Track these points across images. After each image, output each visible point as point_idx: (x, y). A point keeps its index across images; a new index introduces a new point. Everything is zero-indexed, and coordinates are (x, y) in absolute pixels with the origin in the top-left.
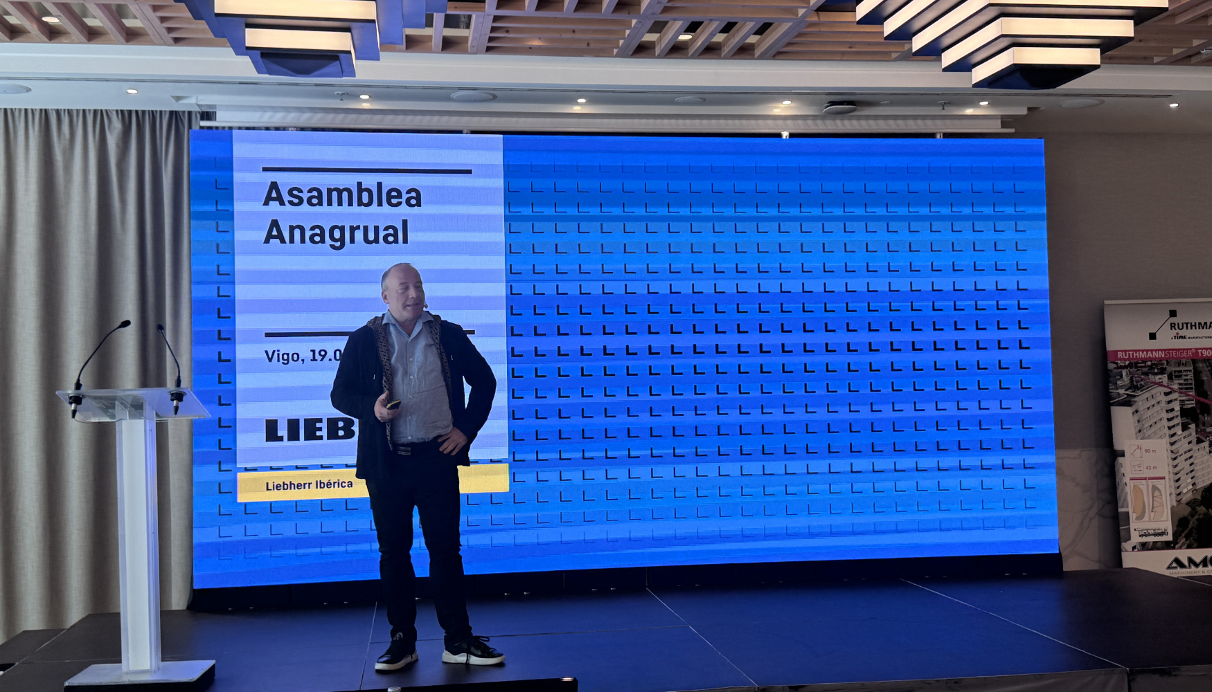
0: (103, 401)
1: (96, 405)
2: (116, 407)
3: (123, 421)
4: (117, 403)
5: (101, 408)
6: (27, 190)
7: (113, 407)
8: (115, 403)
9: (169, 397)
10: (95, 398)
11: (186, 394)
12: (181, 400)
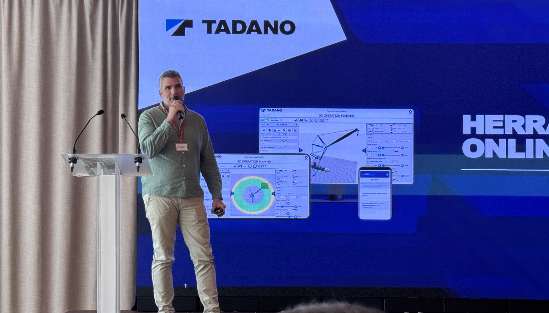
0: (89, 162)
1: (83, 165)
2: (98, 167)
3: (101, 176)
4: (98, 163)
5: (86, 167)
6: (32, 32)
7: (95, 166)
8: (97, 163)
9: (134, 160)
10: (85, 159)
11: (144, 158)
12: (141, 162)
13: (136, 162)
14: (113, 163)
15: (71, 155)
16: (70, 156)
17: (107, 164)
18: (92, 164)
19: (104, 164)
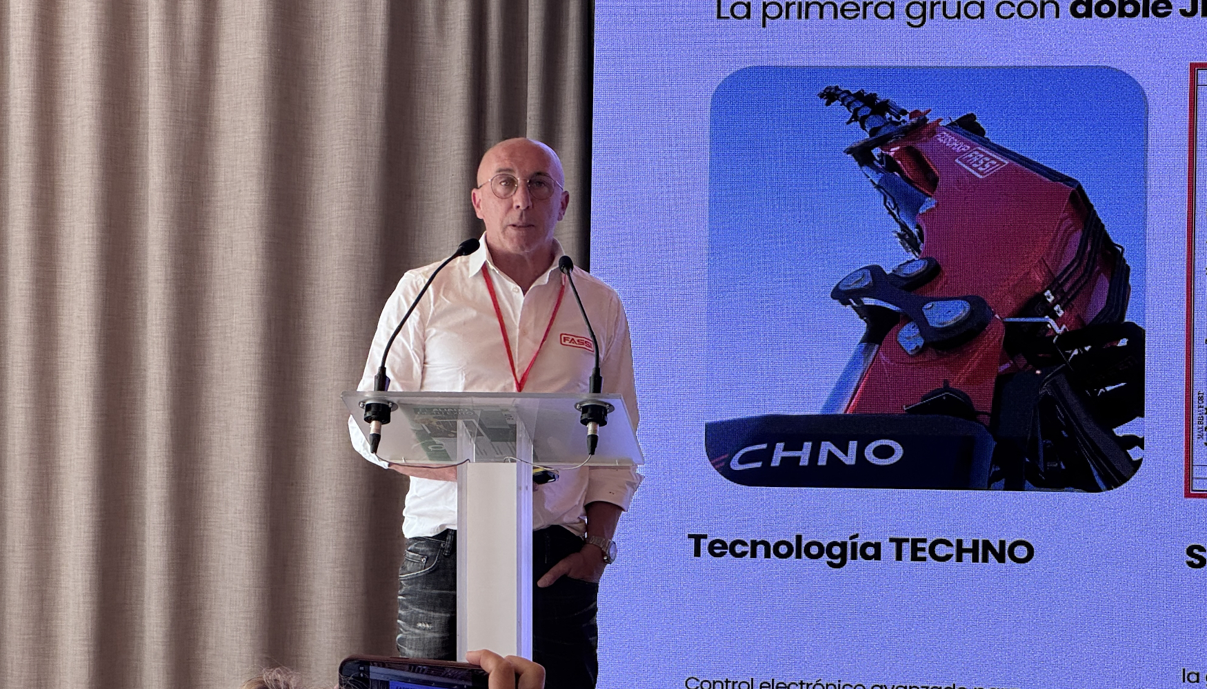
1: (412, 428)
3: (469, 465)
4: (460, 423)
5: (420, 434)
7: (449, 431)
9: (579, 415)
10: (417, 410)
11: (612, 408)
12: (602, 422)
13: (585, 422)
14: (510, 422)
16: (368, 398)
17: (487, 427)
18: (442, 426)
19: (477, 425)
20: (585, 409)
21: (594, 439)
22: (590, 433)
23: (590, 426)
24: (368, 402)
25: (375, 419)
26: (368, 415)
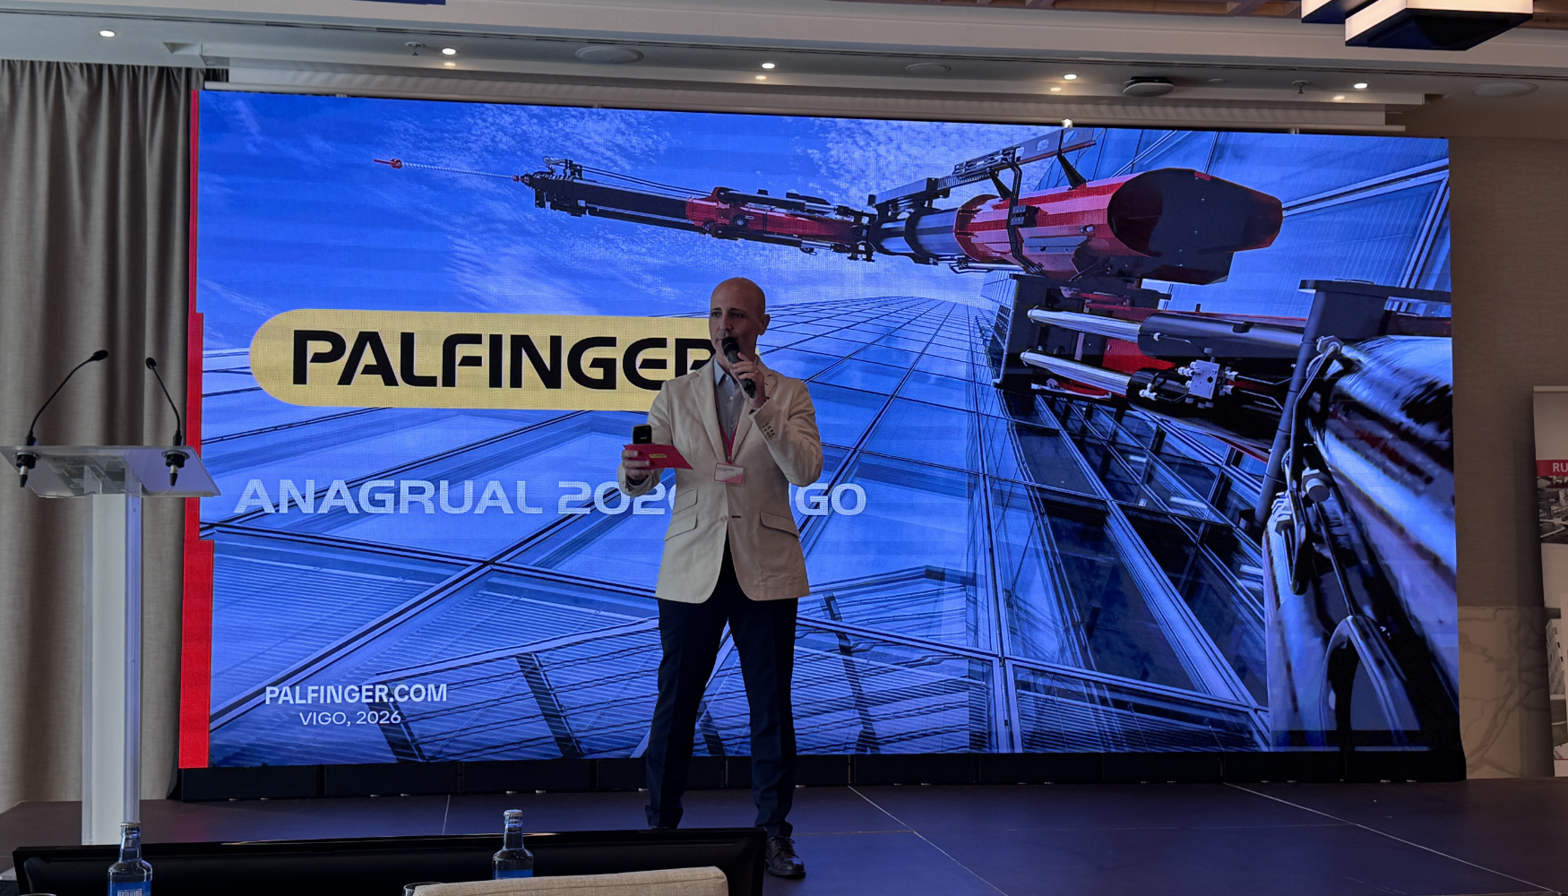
1: (55, 471)
3: (94, 495)
9: (164, 459)
10: (55, 459)
11: (188, 456)
12: (181, 465)
13: (169, 465)
14: (121, 467)
15: (21, 449)
16: (18, 451)
18: (73, 470)
19: (99, 470)
20: (169, 457)
21: (174, 477)
22: (172, 472)
23: (172, 467)
24: (19, 454)
25: (25, 465)
26: (19, 462)
